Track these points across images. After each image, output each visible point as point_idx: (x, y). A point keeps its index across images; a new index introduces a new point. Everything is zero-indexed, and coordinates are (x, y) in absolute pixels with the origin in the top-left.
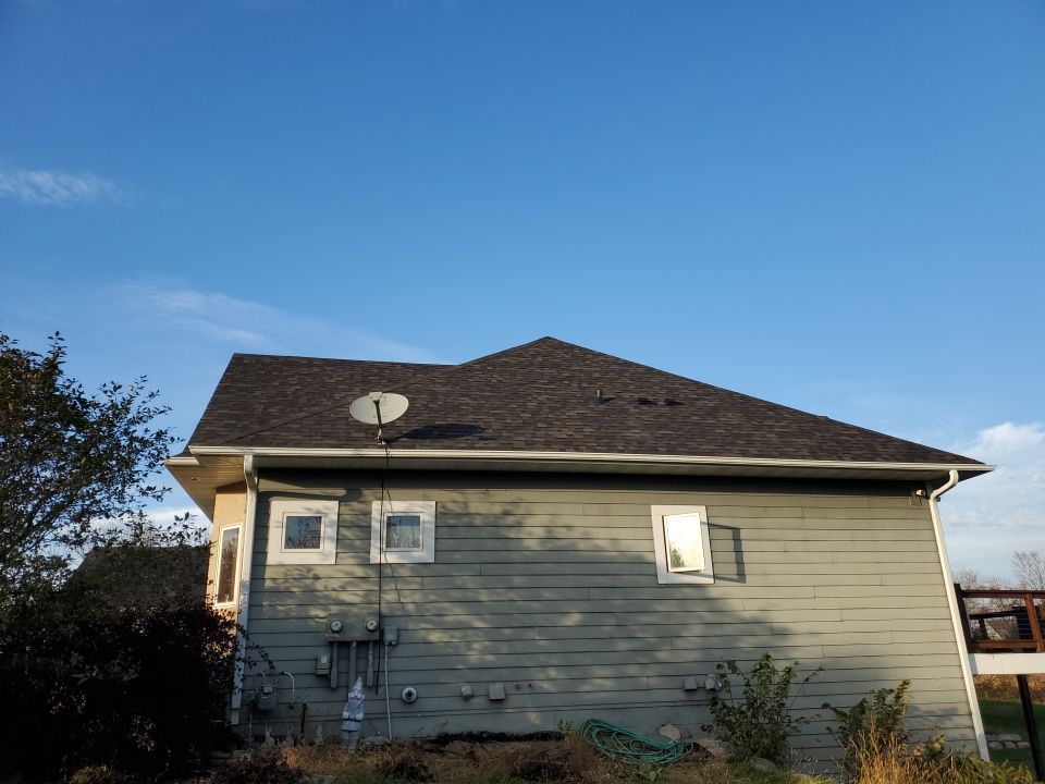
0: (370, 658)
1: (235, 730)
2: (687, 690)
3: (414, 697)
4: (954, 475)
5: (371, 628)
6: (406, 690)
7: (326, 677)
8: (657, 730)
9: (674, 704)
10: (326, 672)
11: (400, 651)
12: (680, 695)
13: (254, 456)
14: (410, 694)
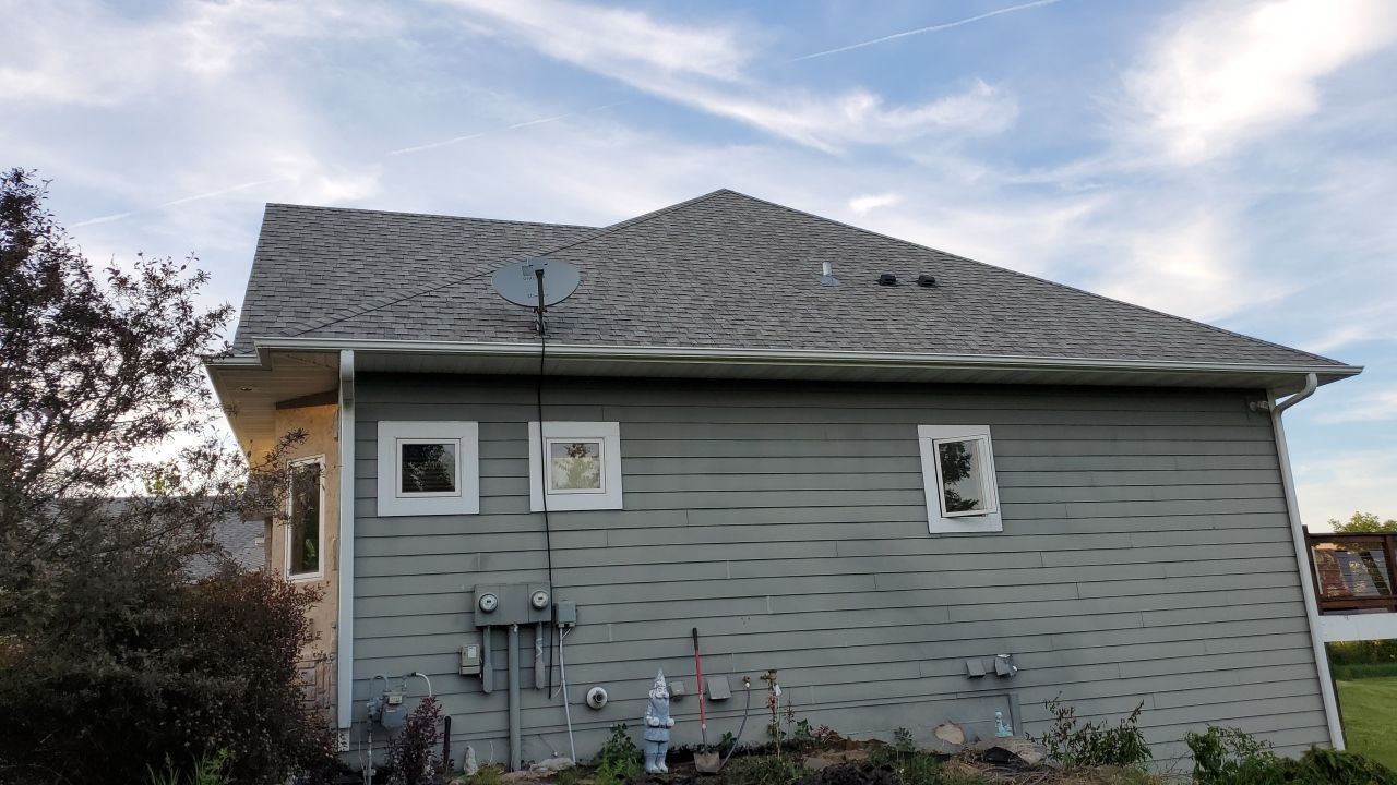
0: (539, 647)
1: (344, 760)
2: (972, 677)
3: (604, 701)
4: (1313, 378)
5: (539, 604)
6: (593, 692)
7: (477, 678)
8: (934, 731)
9: (957, 696)
10: (476, 670)
11: (579, 636)
12: (962, 685)
13: (356, 353)
14: (599, 697)
